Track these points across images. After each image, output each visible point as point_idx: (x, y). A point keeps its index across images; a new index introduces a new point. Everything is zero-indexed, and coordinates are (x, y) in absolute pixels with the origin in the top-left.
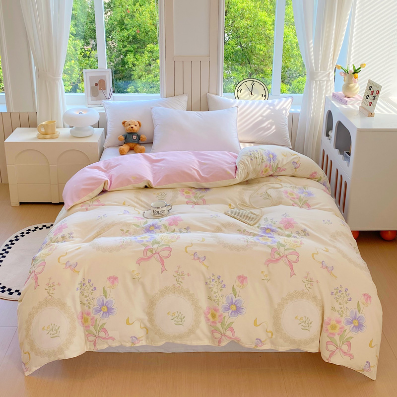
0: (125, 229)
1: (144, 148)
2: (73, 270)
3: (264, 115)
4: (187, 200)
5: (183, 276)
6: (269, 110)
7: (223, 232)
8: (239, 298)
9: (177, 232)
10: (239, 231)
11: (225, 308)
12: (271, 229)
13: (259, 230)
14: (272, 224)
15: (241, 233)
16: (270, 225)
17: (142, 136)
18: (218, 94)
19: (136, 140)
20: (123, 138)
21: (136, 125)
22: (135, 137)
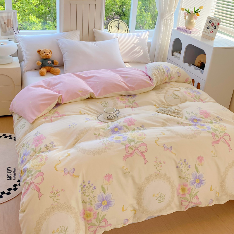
0: (97, 133)
1: (59, 70)
2: (73, 175)
3: (135, 42)
4: (124, 105)
5: (160, 165)
6: (137, 40)
7: (168, 126)
8: (201, 173)
9: (136, 130)
10: (178, 123)
11: (192, 183)
12: (197, 119)
13: (188, 121)
14: (195, 115)
15: (180, 125)
16: (194, 116)
17: (55, 61)
18: (100, 29)
19: (51, 64)
20: (41, 63)
21: (49, 53)
22: (49, 62)
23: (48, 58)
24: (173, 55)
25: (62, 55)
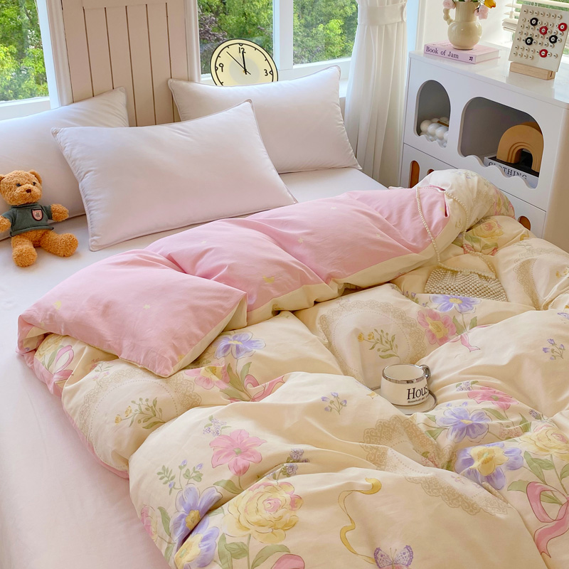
17: (54, 206)
18: (190, 80)
19: (44, 222)
20: (7, 222)
21: (34, 184)
22: (38, 215)
23: (30, 201)
24: (419, 132)
25: (75, 183)
